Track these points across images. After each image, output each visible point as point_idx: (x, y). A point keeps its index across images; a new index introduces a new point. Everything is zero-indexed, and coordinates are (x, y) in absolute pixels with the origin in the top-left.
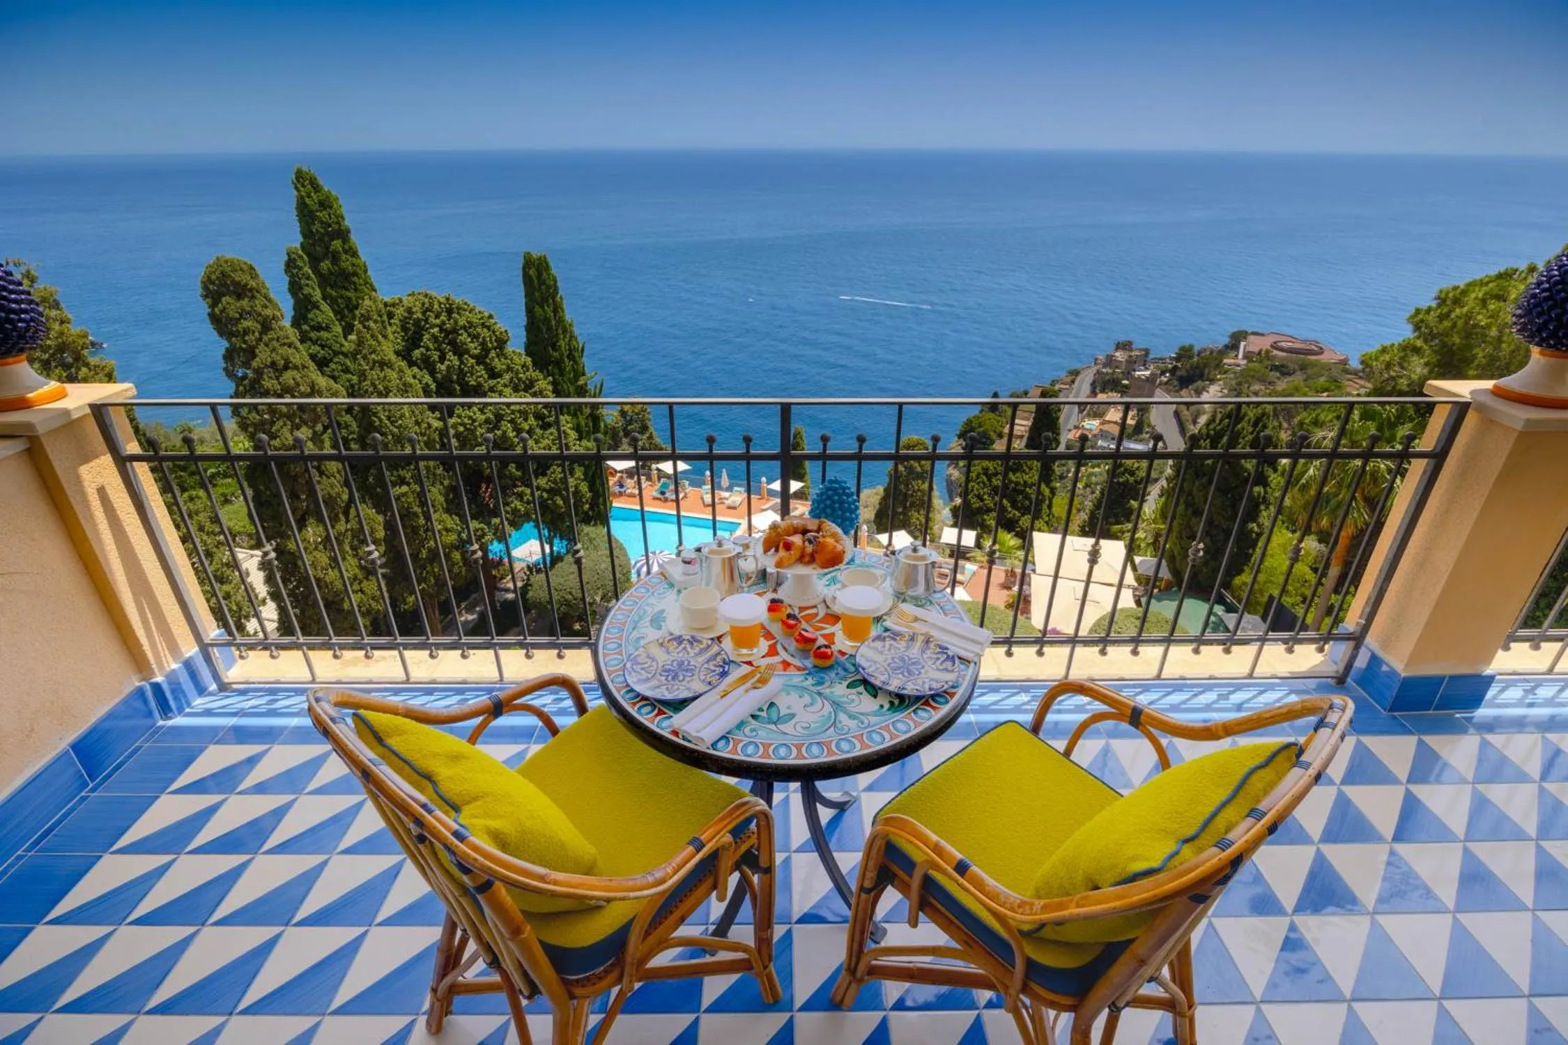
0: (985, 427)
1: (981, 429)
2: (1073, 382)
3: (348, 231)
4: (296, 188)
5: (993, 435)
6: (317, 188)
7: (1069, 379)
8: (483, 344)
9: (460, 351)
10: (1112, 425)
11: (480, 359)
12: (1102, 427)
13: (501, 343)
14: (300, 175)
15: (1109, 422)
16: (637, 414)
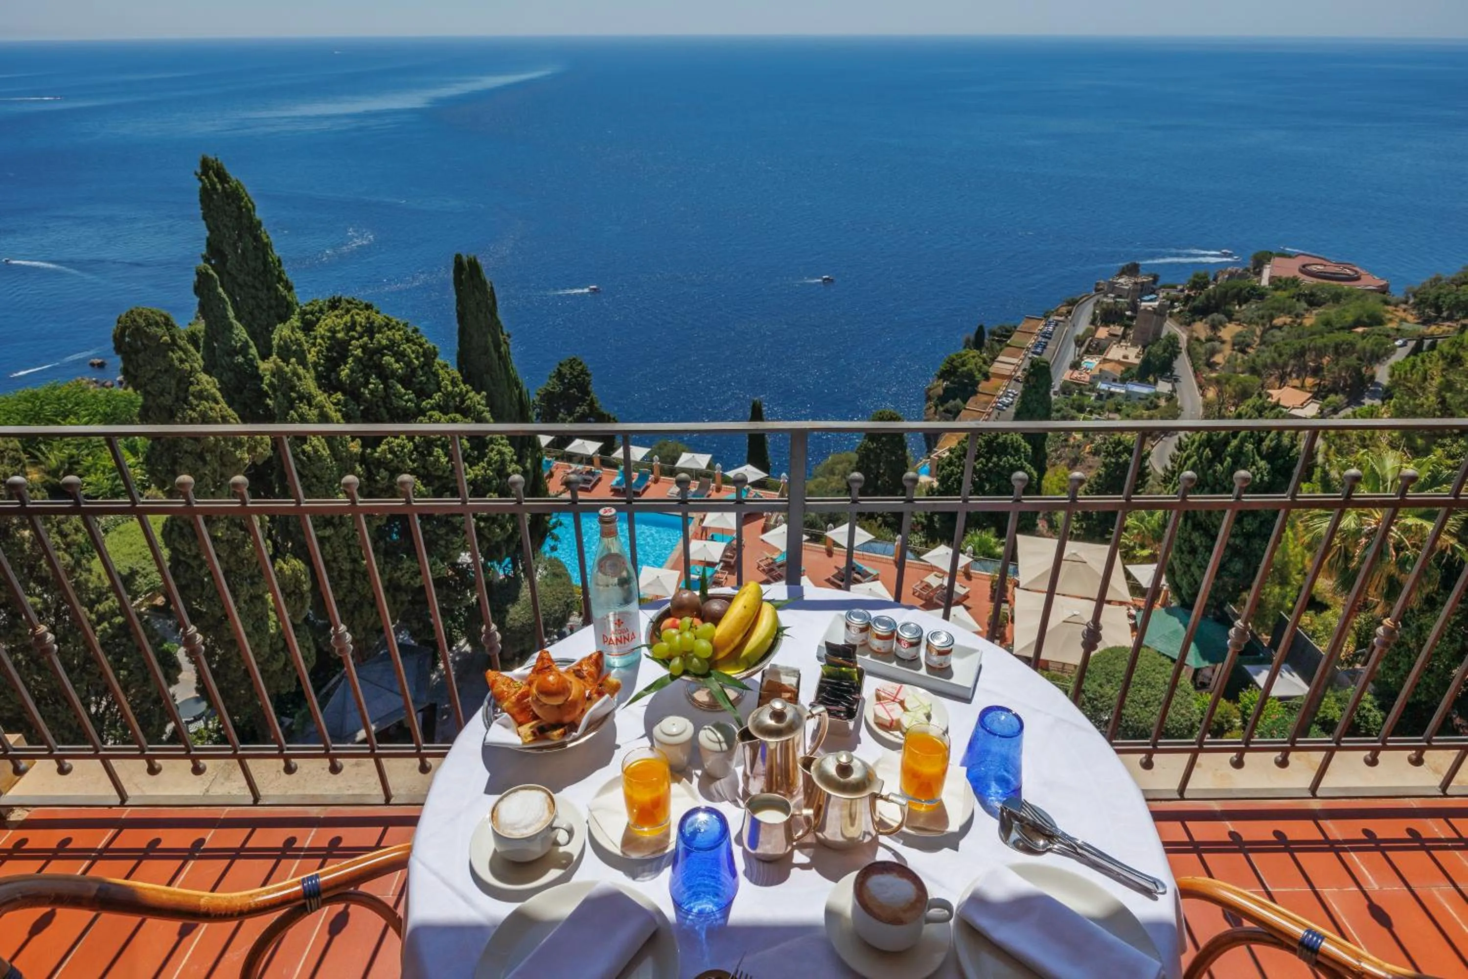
0: (969, 366)
1: (965, 369)
2: (1069, 312)
3: (260, 224)
4: (200, 180)
5: (978, 376)
6: (223, 177)
7: (1064, 310)
8: (409, 364)
9: (384, 374)
10: (1113, 364)
11: (406, 382)
12: (1101, 366)
13: (429, 356)
14: (206, 165)
15: (1110, 361)
16: (575, 377)
